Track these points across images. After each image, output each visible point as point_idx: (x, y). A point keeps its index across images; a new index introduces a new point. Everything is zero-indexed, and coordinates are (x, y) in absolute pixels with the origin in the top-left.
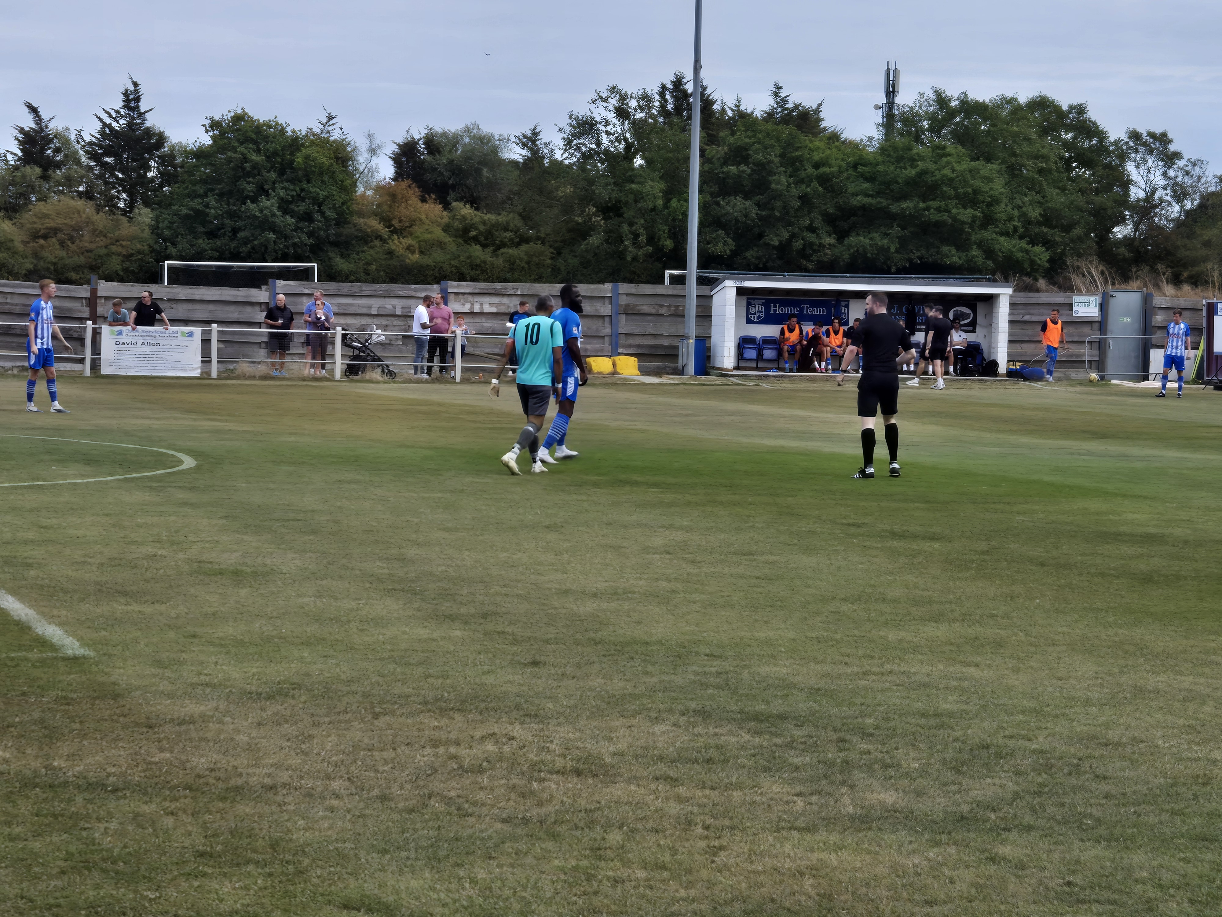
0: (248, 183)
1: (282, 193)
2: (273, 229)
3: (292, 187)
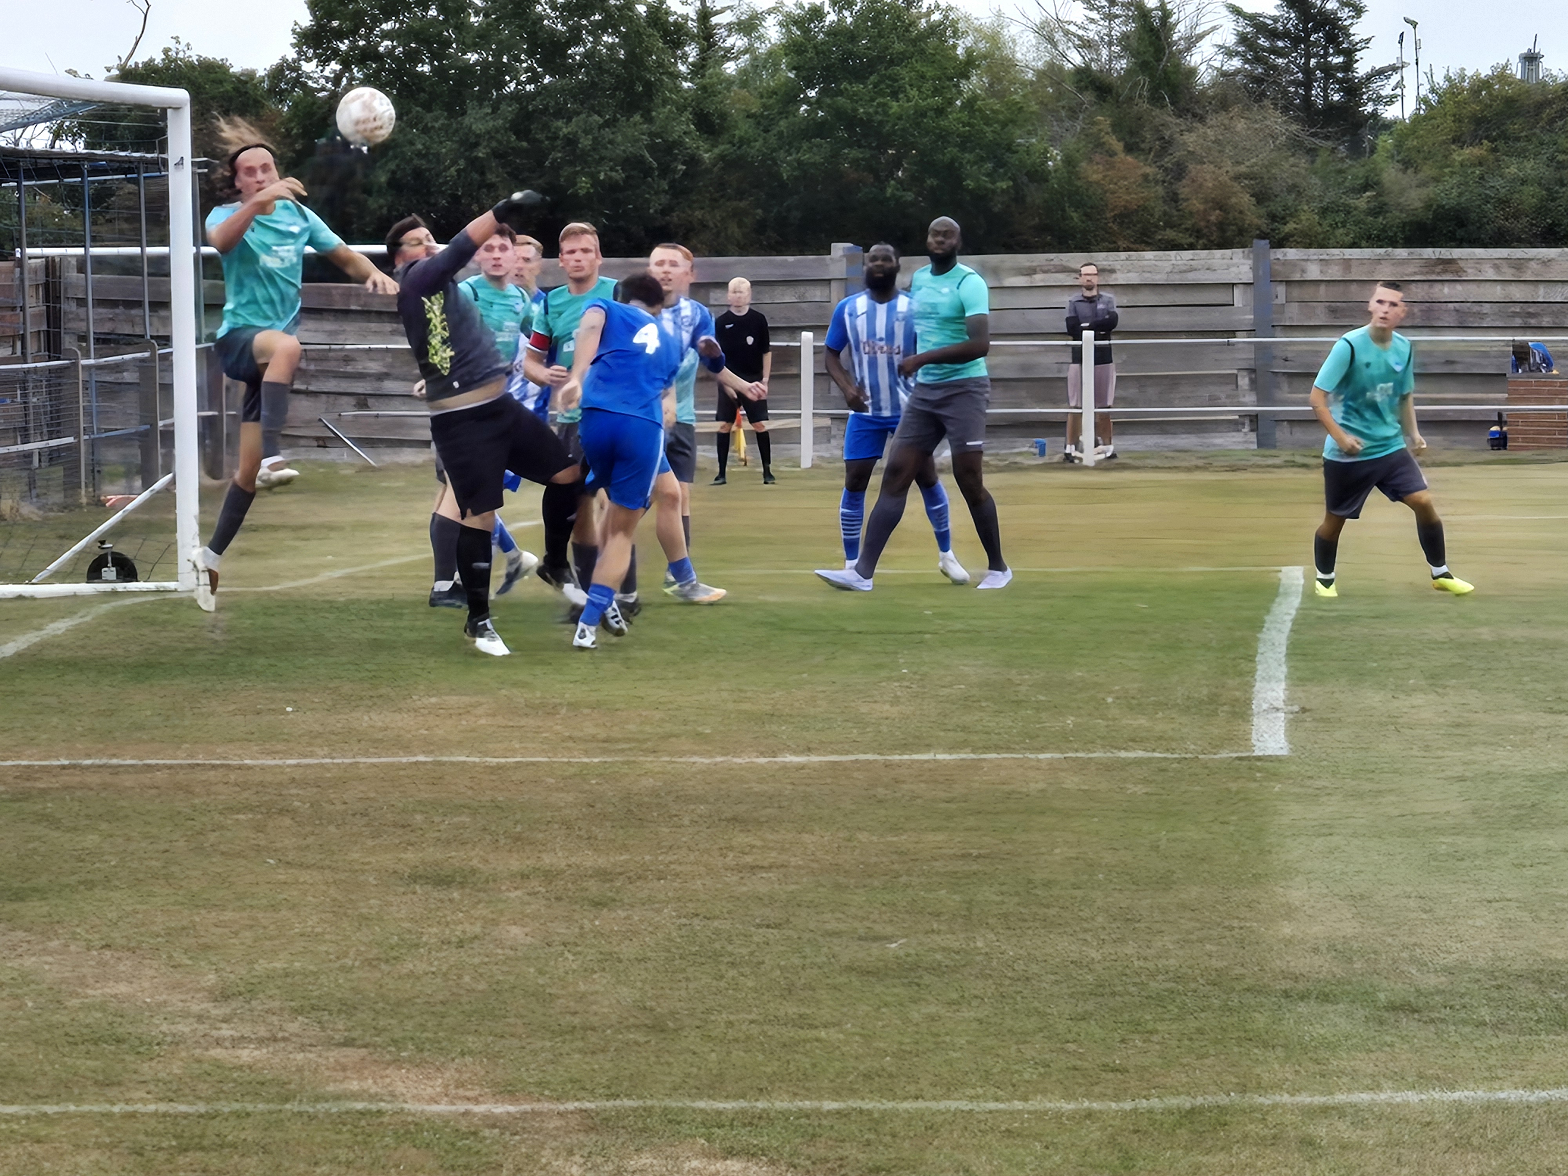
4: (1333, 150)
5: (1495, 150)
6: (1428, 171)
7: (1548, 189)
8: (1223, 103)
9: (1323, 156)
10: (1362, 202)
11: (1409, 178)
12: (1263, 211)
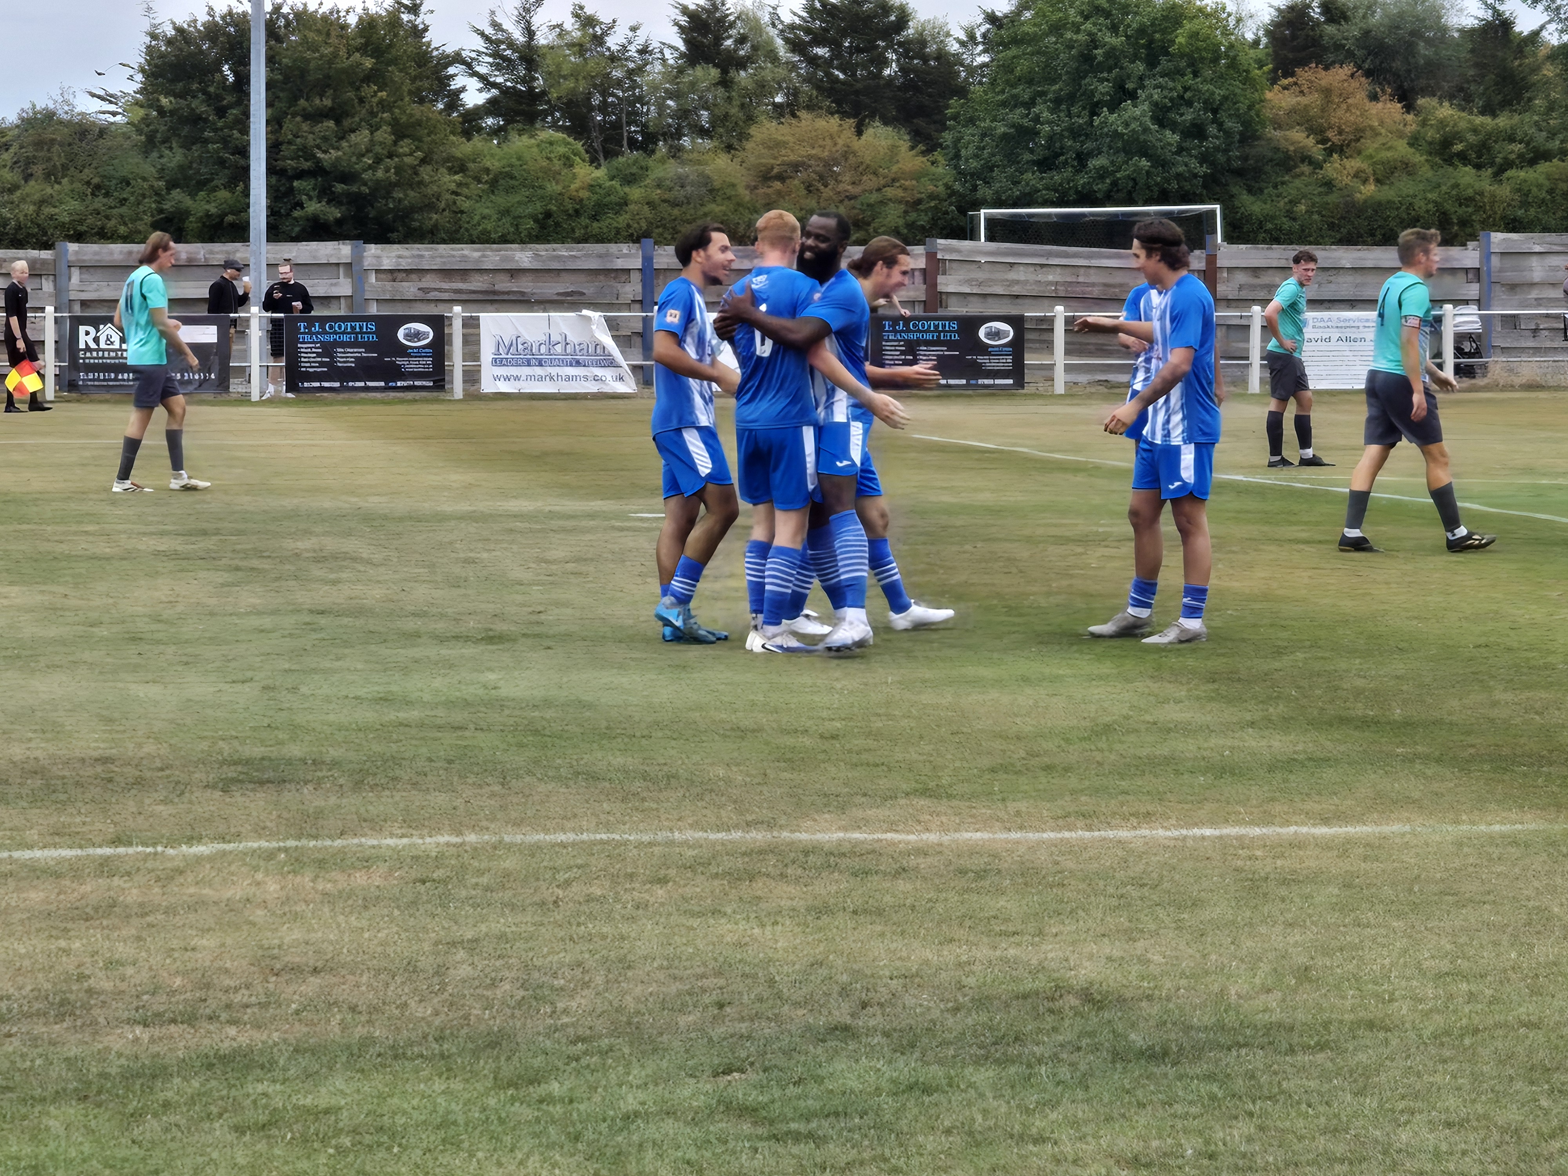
0: (1102, 80)
1: (1156, 95)
2: (1144, 151)
3: (1171, 84)
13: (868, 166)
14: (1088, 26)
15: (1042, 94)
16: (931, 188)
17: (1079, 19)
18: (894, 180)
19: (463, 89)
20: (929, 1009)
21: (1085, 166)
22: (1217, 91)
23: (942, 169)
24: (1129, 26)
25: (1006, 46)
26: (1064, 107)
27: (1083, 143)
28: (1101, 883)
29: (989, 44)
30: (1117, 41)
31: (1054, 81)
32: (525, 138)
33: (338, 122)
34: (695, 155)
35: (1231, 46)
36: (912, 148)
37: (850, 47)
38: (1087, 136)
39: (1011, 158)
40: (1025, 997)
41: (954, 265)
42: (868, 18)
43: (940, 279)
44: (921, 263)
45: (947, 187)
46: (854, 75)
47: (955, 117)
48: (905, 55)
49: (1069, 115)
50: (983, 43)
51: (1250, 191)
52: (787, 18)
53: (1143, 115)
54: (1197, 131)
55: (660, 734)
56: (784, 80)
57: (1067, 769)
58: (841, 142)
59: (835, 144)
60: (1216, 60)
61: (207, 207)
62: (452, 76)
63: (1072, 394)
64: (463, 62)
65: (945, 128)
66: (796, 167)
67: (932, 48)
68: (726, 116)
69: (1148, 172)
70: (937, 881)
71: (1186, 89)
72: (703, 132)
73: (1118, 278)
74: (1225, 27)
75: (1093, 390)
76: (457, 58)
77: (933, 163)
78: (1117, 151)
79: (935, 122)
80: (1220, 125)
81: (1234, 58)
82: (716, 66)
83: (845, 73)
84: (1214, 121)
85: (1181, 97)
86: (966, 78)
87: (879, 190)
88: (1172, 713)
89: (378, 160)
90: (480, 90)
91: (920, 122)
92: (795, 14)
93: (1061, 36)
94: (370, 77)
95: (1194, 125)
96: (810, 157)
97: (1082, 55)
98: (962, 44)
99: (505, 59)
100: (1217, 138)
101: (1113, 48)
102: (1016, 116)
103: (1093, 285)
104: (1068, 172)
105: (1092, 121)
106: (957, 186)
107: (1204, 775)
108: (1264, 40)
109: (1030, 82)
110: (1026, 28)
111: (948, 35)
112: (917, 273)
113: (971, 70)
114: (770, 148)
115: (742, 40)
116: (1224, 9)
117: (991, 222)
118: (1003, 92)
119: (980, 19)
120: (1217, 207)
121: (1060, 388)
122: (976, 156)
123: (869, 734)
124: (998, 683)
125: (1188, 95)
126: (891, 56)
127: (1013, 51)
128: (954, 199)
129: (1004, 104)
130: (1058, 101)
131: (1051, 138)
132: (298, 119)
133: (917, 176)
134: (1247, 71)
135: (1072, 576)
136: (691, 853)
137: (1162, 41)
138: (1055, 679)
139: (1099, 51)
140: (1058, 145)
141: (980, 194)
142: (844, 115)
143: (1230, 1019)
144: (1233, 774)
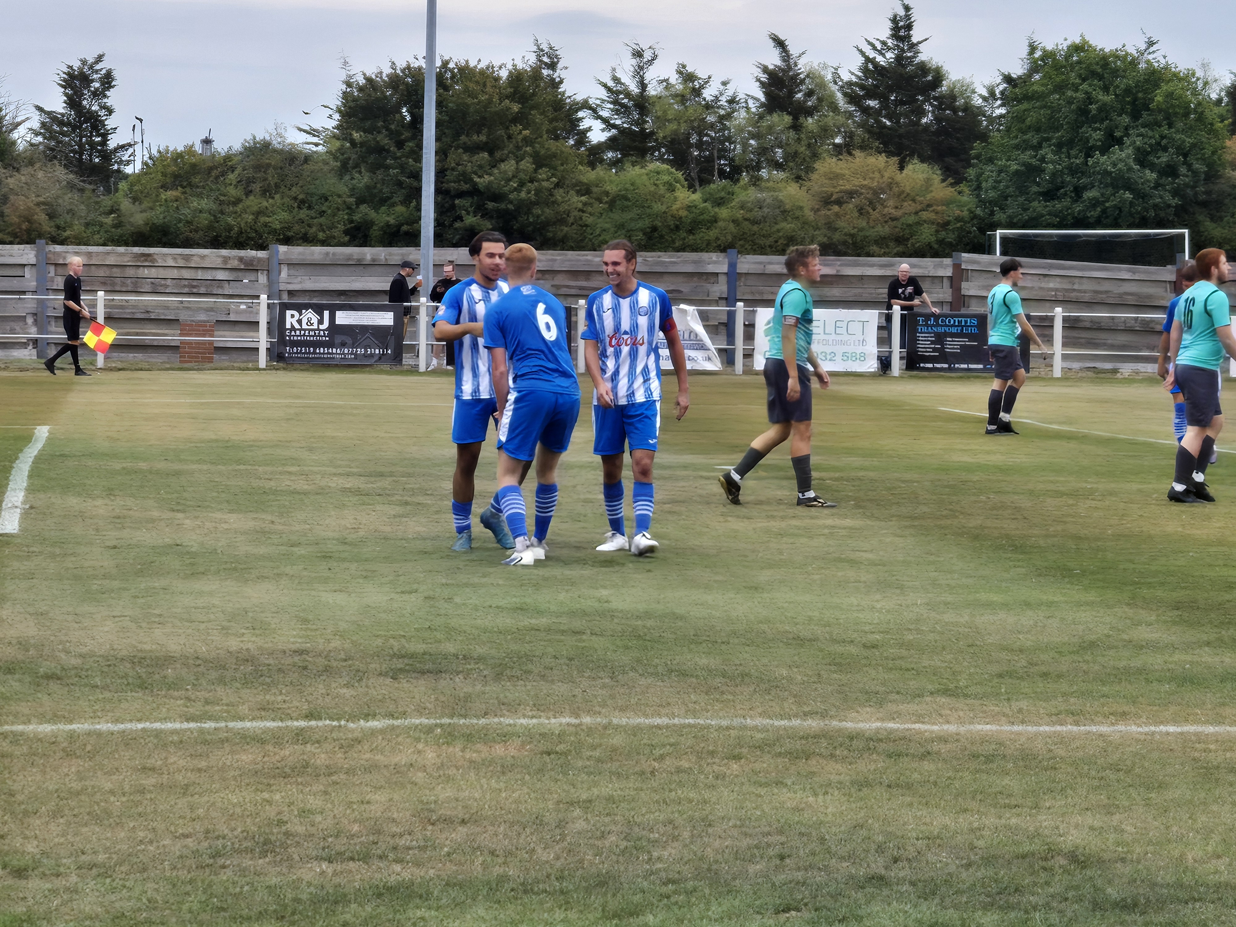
0: (1095, 130)
1: (1139, 142)
2: (1128, 186)
3: (1150, 133)
4: (94, 190)
5: (184, 193)
6: (146, 204)
7: (214, 216)
8: (31, 163)
9: (88, 193)
10: (109, 220)
11: (136, 208)
12: (53, 224)
13: (908, 195)
14: (1085, 86)
15: (1048, 139)
16: (957, 212)
17: (1078, 81)
18: (929, 206)
19: (589, 129)
20: (947, 864)
21: (1081, 197)
22: (1188, 140)
23: (967, 198)
24: (1117, 87)
25: (1019, 101)
26: (1064, 150)
27: (1079, 179)
28: (1086, 767)
29: (1006, 99)
30: (1108, 98)
31: (1057, 129)
32: (637, 168)
33: (491, 153)
34: (771, 183)
35: (1199, 104)
36: (943, 181)
37: (895, 100)
38: (1083, 173)
39: (1022, 190)
40: (1024, 857)
41: (974, 274)
42: (910, 78)
43: (964, 285)
44: (949, 272)
45: (971, 212)
46: (898, 122)
47: (978, 157)
48: (939, 108)
49: (1069, 157)
50: (1001, 99)
51: (1213, 219)
52: (846, 76)
53: (1128, 157)
54: (1170, 171)
55: (736, 641)
56: (842, 125)
57: (1060, 676)
58: (887, 175)
59: (882, 176)
60: (1186, 115)
61: (388, 219)
62: (581, 119)
63: (1067, 377)
64: (590, 108)
65: (969, 165)
66: (851, 194)
67: (960, 102)
68: (796, 153)
69: (1131, 203)
70: (955, 763)
71: (1162, 137)
72: (778, 166)
73: (1106, 286)
74: (1195, 89)
75: (1084, 375)
76: (585, 105)
77: (960, 193)
78: (1106, 186)
79: (962, 161)
80: (1189, 166)
81: (1202, 113)
82: (789, 113)
83: (890, 120)
84: (1185, 163)
85: (1159, 144)
86: (987, 126)
87: (916, 213)
88: (1143, 633)
89: (522, 184)
90: (603, 130)
91: (950, 160)
92: (853, 74)
93: (1064, 94)
94: (517, 119)
95: (1168, 166)
96: (864, 186)
97: (1079, 109)
98: (985, 99)
99: (623, 105)
100: (1187, 176)
101: (1105, 104)
102: (1026, 156)
103: (1085, 292)
104: (1066, 202)
105: (1087, 161)
106: (979, 211)
107: (1168, 683)
108: (1226, 100)
109: (1038, 130)
110: (1035, 88)
111: (974, 92)
112: (945, 280)
113: (991, 120)
114: (830, 179)
115: (810, 93)
116: (1193, 75)
117: (1005, 240)
118: (1016, 137)
119: (999, 79)
120: (1186, 231)
121: (1057, 372)
122: (994, 188)
123: (901, 645)
124: (1005, 606)
125: (1164, 142)
126: (928, 107)
127: (1025, 106)
128: (975, 222)
129: (1017, 147)
130: (1060, 146)
131: (1054, 175)
132: (460, 150)
133: (948, 203)
134: (1212, 124)
135: (1065, 523)
136: (759, 736)
137: (1144, 98)
138: (1050, 604)
139: (1093, 106)
140: (1059, 180)
141: (996, 218)
142: (890, 154)
143: (1187, 879)
144: (1193, 683)
